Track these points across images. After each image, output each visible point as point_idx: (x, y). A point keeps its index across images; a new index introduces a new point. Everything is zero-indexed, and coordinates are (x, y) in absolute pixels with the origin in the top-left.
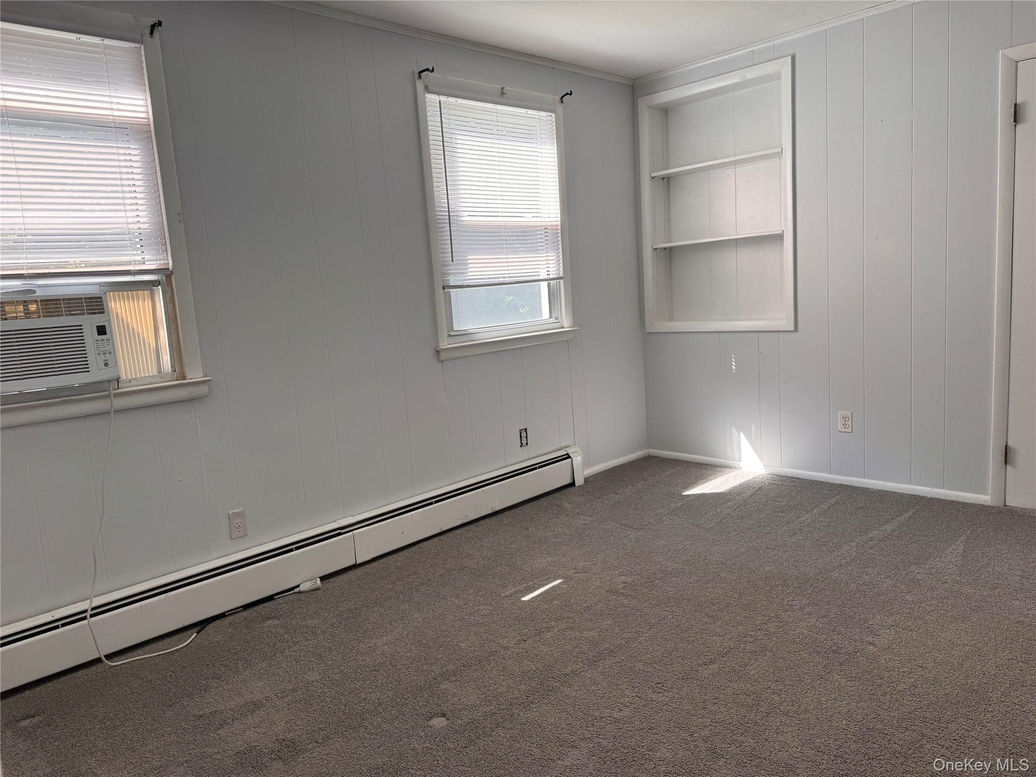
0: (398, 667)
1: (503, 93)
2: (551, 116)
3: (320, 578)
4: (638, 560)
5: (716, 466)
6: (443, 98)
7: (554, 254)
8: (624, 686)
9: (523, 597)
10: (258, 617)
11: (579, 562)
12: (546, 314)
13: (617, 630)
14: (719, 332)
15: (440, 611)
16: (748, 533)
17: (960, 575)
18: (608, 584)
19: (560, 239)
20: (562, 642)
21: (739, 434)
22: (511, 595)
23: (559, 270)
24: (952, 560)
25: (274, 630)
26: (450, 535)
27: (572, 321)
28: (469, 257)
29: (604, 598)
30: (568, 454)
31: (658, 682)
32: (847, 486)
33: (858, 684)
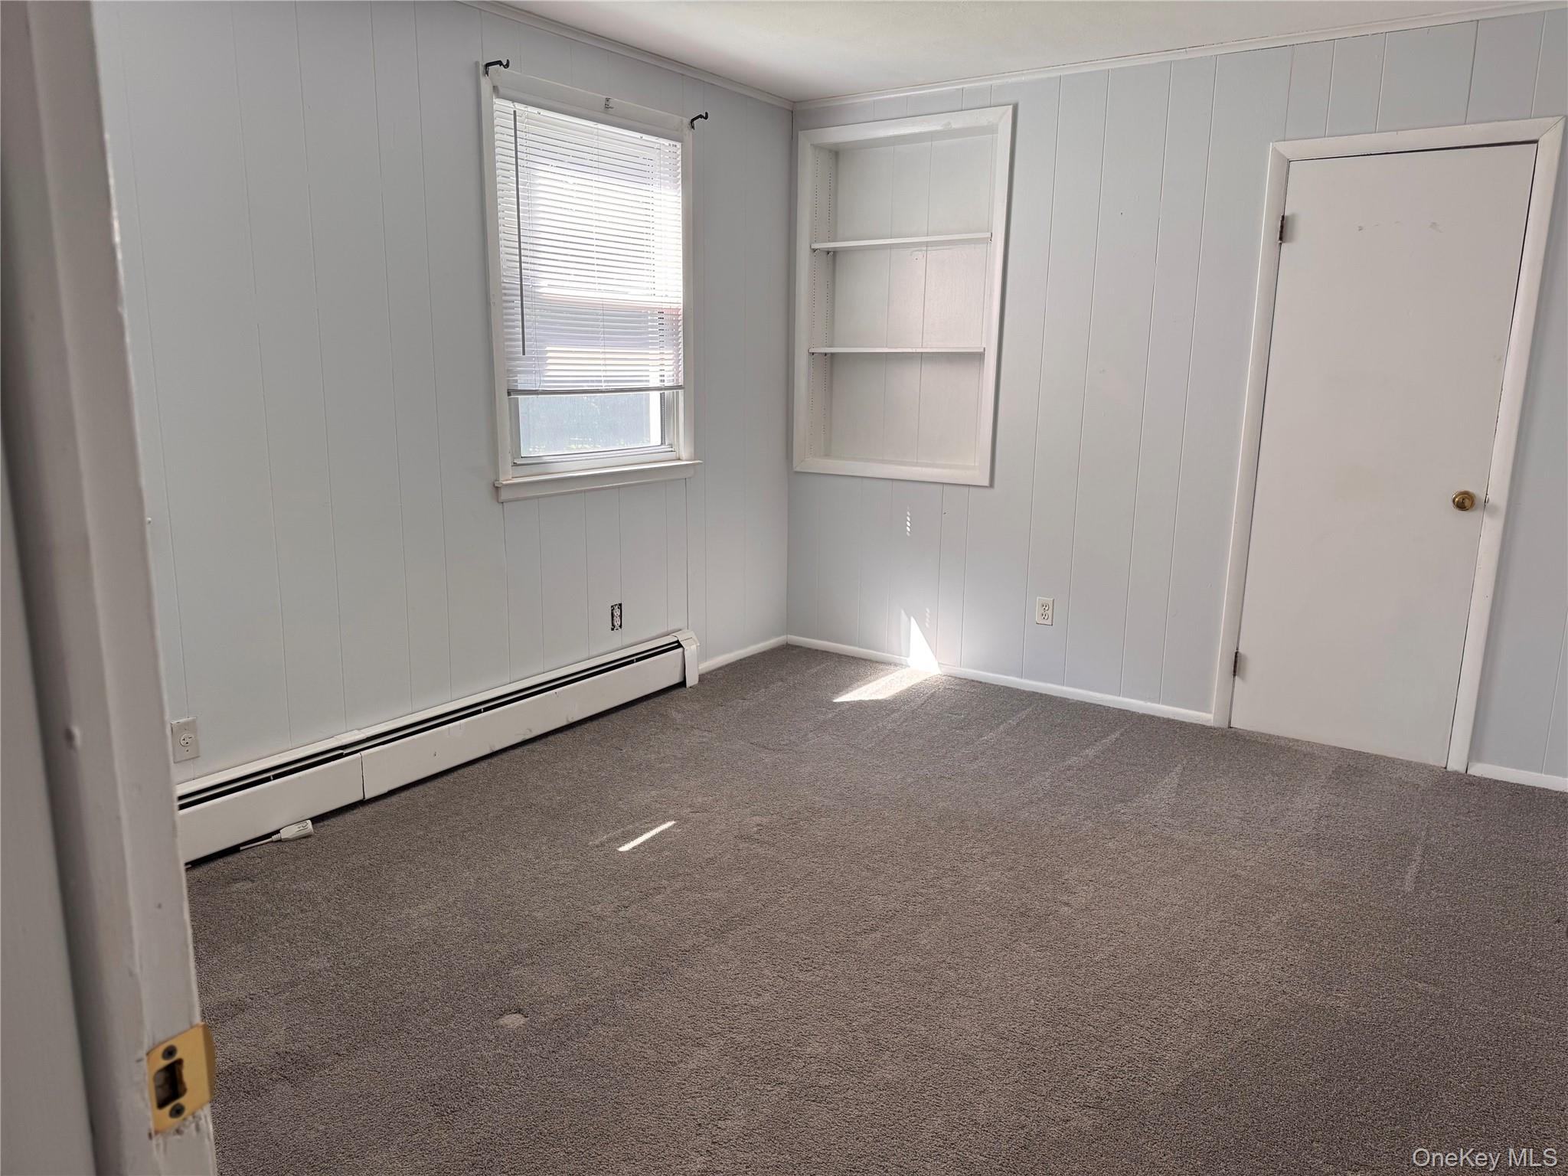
0: (446, 947)
1: (607, 107)
2: (676, 146)
3: (311, 819)
4: (777, 794)
5: (877, 662)
6: (519, 107)
7: (671, 352)
8: (763, 963)
9: (620, 846)
10: (219, 879)
11: (696, 797)
12: (655, 438)
13: (751, 889)
14: (892, 480)
15: (501, 867)
16: (917, 756)
17: (1172, 816)
18: (737, 827)
19: (681, 329)
20: (677, 908)
21: (910, 619)
22: (602, 845)
23: (677, 375)
24: (1165, 797)
25: (247, 898)
26: (504, 756)
27: (693, 450)
28: (548, 349)
29: (732, 847)
30: (678, 642)
31: (806, 957)
32: (1041, 695)
33: (1049, 954)
